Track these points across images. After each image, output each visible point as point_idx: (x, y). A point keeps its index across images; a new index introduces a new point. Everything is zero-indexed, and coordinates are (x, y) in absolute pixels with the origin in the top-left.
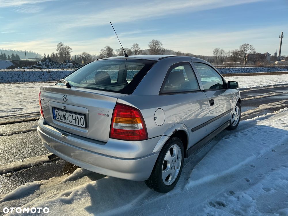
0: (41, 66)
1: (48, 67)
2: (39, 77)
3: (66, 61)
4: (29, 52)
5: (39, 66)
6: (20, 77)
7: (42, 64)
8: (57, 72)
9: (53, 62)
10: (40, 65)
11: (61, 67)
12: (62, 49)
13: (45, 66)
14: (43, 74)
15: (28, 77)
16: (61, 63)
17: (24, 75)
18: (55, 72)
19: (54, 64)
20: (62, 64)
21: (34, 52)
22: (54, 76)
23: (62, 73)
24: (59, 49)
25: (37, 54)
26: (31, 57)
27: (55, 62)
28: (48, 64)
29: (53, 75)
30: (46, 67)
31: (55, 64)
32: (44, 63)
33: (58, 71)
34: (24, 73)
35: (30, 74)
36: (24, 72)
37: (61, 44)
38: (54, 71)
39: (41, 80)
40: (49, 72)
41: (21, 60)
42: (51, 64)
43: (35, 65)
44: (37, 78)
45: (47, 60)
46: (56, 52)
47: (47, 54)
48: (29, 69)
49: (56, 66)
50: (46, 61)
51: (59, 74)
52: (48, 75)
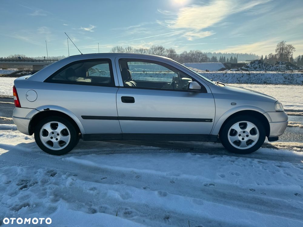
0: (249, 69)
1: (255, 69)
2: (238, 79)
3: (279, 62)
4: (249, 54)
5: (247, 69)
6: (221, 78)
7: (250, 66)
8: (258, 74)
9: (262, 63)
10: (248, 67)
11: (271, 69)
12: (282, 49)
13: (252, 68)
14: (242, 77)
15: (228, 79)
16: (271, 65)
17: (224, 77)
18: (256, 75)
19: (263, 66)
20: (273, 66)
21: (254, 54)
22: (254, 79)
23: (263, 76)
24: (278, 49)
25: (257, 55)
26: (248, 60)
27: (265, 64)
28: (256, 66)
29: (252, 77)
30: (254, 69)
31: (265, 66)
32: (253, 65)
33: (260, 73)
34: (225, 75)
35: (230, 76)
36: (226, 73)
37: (282, 43)
38: (254, 74)
39: (238, 82)
40: (249, 74)
41: (238, 62)
42: (259, 66)
43: (243, 68)
44: (235, 80)
45: (257, 62)
46: (274, 53)
47: (265, 56)
48: (236, 71)
49: (265, 68)
50: (255, 62)
51: (260, 77)
52: (247, 77)
